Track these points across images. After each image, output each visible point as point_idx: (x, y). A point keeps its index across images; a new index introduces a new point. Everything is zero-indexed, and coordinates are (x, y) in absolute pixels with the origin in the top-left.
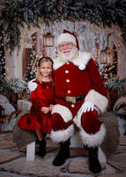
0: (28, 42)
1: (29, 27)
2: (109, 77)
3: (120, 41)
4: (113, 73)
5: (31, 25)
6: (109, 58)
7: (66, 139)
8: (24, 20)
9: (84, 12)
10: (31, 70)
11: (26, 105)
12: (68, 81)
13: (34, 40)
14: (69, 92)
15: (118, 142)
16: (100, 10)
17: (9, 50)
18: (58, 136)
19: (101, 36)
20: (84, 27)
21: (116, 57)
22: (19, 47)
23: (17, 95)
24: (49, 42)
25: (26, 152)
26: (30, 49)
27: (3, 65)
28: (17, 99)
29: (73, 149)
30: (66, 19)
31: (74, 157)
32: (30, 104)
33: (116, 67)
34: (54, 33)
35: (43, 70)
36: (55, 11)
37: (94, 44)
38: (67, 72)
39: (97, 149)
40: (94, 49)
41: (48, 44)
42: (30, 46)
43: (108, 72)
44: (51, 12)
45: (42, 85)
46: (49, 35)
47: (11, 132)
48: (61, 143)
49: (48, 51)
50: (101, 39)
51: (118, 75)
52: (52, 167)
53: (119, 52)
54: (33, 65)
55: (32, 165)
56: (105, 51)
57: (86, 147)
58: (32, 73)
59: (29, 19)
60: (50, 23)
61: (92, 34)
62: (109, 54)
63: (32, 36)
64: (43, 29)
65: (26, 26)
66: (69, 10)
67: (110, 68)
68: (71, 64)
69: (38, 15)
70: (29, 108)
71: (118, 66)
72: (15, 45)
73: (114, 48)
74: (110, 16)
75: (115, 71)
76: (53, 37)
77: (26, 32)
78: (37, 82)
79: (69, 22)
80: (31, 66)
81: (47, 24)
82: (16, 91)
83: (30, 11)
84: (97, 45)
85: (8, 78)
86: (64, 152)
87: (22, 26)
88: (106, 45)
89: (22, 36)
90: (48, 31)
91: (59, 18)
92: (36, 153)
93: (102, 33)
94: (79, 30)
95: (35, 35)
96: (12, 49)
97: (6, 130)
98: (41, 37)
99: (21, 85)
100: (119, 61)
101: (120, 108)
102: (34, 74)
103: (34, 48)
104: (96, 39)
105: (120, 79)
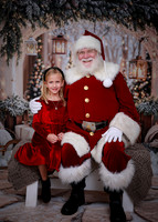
0: (31, 47)
1: (33, 26)
2: (140, 96)
3: (156, 48)
4: (146, 92)
5: (36, 24)
6: (140, 71)
7: (79, 179)
8: (27, 17)
9: (108, 9)
10: (34, 85)
11: (27, 132)
12: (87, 100)
13: (39, 44)
14: (88, 115)
15: (150, 185)
16: (130, 6)
17: (6, 57)
18: (70, 174)
19: (131, 42)
20: (108, 28)
21: (150, 70)
22: (19, 53)
23: (15, 118)
24: (60, 47)
25: (25, 196)
26: (34, 57)
28: (15, 124)
29: (89, 192)
30: (84, 17)
31: (89, 203)
32: (32, 131)
33: (150, 84)
34: (68, 36)
35: (50, 86)
36: (69, 6)
37: (120, 52)
38: (86, 88)
39: (121, 192)
40: (121, 58)
41: (59, 50)
42: (34, 52)
43: (138, 91)
44: (64, 8)
45: (48, 106)
46: (60, 38)
47: (6, 168)
48: (73, 184)
49: (58, 59)
51: (152, 94)
52: (60, 216)
53: (154, 63)
54: (38, 78)
55: (33, 213)
56: (135, 61)
57: (107, 190)
58: (36, 89)
59: (33, 15)
60: (62, 22)
61: (119, 38)
62: (141, 65)
63: (37, 39)
64: (52, 30)
65: (30, 25)
66: (88, 4)
67: (142, 85)
68: (93, 77)
69: (46, 11)
70: (31, 137)
71: (153, 82)
72: (13, 51)
73: (148, 58)
74: (143, 14)
75: (148, 89)
76: (65, 41)
77: (29, 34)
78: (42, 101)
79: (88, 22)
80: (34, 80)
81: (58, 24)
82: (14, 113)
83: (36, 5)
84: (125, 54)
85: (3, 95)
86: (76, 196)
87: (24, 25)
88: (137, 54)
89: (23, 39)
90: (58, 33)
91: (74, 15)
92: (39, 197)
93: (132, 37)
94: (101, 32)
95: (41, 37)
96: (10, 56)
98: (50, 41)
99: (21, 105)
100: (154, 75)
101: (153, 139)
102: (39, 90)
103: (40, 56)
104: (124, 45)
105: (155, 100)
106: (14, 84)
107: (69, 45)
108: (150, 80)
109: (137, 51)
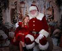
0: (13, 6)
2: (50, 20)
3: (55, 5)
4: (52, 19)
6: (50, 12)
10: (15, 18)
13: (15, 5)
17: (4, 10)
19: (46, 3)
21: (53, 12)
22: (9, 8)
24: (23, 6)
26: (14, 9)
27: (1, 17)
28: (9, 32)
34: (25, 2)
37: (43, 6)
40: (43, 8)
41: (22, 6)
42: (14, 7)
43: (50, 19)
46: (22, 3)
50: (46, 4)
51: (54, 20)
53: (55, 9)
56: (48, 9)
58: (15, 20)
61: (42, 2)
62: (50, 10)
63: (15, 3)
67: (51, 17)
71: (55, 16)
72: (7, 7)
73: (53, 8)
75: (53, 18)
76: (24, 3)
80: (15, 17)
82: (8, 28)
84: (45, 7)
85: (4, 22)
90: (22, 1)
93: (47, 1)
95: (16, 2)
96: (6, 9)
97: (4, 46)
98: (19, 3)
99: (10, 25)
100: (55, 13)
101: (55, 34)
102: (16, 20)
103: (16, 9)
104: (44, 4)
105: (55, 21)
106: (7, 18)
107: (26, 5)
108: (53, 15)
109: (49, 6)
